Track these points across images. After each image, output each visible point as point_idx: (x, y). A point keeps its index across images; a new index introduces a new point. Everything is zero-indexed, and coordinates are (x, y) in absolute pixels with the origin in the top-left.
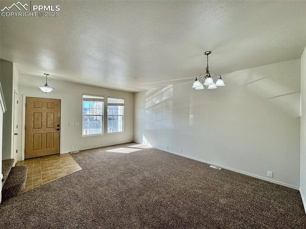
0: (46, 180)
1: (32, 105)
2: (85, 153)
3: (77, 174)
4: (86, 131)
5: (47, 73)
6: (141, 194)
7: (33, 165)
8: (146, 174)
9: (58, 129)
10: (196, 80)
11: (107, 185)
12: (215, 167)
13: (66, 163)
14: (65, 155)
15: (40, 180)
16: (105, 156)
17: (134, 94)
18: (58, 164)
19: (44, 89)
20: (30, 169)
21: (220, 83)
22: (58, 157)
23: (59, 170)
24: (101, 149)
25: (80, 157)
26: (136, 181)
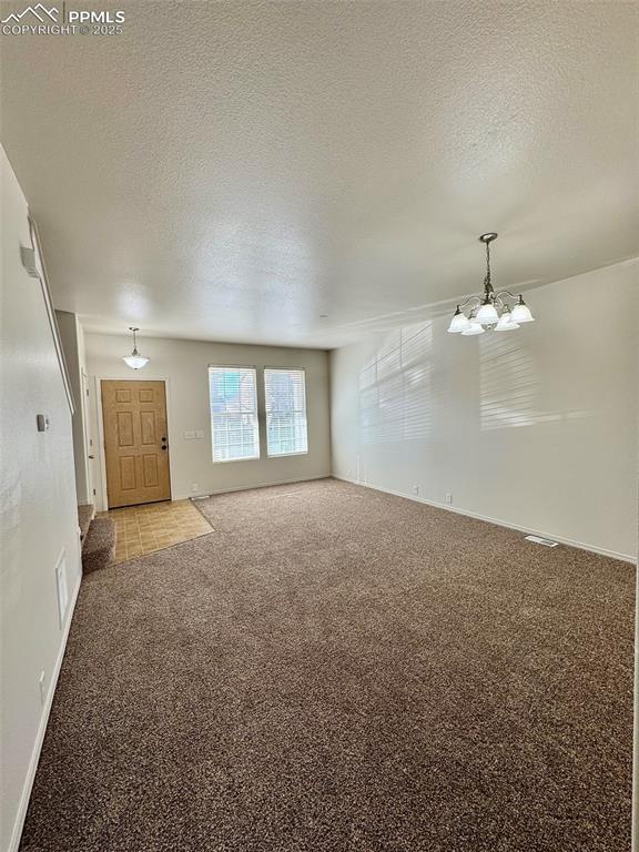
0: (149, 546)
1: (113, 398)
2: (220, 500)
3: (204, 539)
4: (223, 453)
5: (134, 327)
6: (331, 582)
7: (125, 520)
8: (351, 546)
9: (164, 448)
10: (458, 313)
11: (263, 561)
12: (539, 541)
13: (183, 519)
14: (180, 502)
15: (138, 547)
16: (263, 507)
17: (328, 354)
18: (167, 519)
19: (132, 362)
20: (120, 527)
21: (521, 314)
22: (167, 507)
23: (172, 531)
24: (254, 492)
25: (209, 508)
26: (326, 557)
